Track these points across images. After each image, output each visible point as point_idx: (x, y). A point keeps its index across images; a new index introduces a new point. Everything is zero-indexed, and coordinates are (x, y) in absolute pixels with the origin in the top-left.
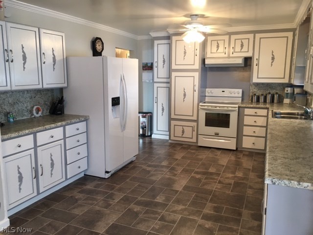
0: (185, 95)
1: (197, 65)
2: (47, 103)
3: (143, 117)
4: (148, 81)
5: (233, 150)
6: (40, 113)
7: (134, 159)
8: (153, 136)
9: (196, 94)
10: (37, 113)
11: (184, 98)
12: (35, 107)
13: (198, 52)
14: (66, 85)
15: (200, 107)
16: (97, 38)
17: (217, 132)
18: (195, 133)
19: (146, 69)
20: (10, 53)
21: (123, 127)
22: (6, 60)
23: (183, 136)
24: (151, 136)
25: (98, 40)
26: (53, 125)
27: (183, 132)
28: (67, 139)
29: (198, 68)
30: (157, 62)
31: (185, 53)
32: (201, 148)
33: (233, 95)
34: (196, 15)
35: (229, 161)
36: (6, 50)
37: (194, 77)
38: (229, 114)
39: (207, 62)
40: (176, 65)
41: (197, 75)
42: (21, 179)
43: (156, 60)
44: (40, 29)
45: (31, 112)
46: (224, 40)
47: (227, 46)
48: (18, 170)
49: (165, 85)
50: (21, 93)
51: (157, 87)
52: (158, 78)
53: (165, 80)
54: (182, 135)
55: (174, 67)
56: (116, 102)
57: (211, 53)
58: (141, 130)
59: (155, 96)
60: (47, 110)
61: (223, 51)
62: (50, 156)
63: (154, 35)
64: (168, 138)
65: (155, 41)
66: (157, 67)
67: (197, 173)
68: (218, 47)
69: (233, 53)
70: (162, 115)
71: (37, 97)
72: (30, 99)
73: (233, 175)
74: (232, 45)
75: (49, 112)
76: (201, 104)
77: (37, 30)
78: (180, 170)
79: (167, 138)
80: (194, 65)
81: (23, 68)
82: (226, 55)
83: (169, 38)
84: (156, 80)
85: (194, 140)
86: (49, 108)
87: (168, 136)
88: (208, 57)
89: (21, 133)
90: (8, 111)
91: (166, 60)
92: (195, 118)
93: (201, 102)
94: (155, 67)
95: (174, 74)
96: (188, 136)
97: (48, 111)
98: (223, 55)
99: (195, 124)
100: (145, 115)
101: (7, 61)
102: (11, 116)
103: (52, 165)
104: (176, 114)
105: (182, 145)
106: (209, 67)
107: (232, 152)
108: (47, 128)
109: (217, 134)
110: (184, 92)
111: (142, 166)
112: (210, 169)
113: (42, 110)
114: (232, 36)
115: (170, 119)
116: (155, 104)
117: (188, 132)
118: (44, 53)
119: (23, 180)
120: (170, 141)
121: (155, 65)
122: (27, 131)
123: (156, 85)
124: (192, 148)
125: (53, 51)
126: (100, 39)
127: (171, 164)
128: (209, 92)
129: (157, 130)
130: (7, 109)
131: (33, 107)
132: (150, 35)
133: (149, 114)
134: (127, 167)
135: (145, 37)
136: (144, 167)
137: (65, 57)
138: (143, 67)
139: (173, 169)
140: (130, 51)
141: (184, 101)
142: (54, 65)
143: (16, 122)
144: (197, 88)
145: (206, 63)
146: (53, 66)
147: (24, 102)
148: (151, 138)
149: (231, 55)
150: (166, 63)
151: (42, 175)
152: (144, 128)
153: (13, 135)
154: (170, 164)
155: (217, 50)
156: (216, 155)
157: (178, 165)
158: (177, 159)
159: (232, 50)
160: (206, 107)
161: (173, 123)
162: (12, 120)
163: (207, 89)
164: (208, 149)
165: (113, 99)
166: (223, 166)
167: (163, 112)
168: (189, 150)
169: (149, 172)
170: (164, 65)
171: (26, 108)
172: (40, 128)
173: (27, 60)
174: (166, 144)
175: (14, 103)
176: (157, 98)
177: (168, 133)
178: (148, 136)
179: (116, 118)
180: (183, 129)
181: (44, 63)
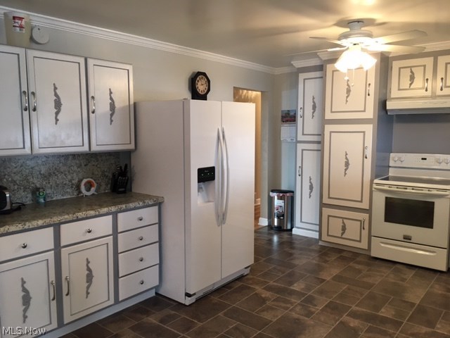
0: (347, 164)
1: (370, 113)
2: (106, 174)
3: (280, 198)
4: (289, 140)
5: (441, 272)
6: (93, 189)
7: (247, 271)
8: (295, 231)
9: (368, 162)
10: (88, 190)
11: (346, 170)
12: (85, 181)
13: (372, 90)
14: (132, 147)
15: (374, 186)
16: (199, 74)
17: (408, 233)
18: (365, 233)
19: (287, 121)
20: (31, 97)
21: (221, 217)
22: (24, 107)
23: (343, 236)
24: (291, 230)
25: (200, 76)
26: (92, 213)
27: (344, 229)
28: (119, 235)
29: (372, 117)
30: (303, 108)
31: (348, 91)
32: (377, 262)
33: (443, 166)
34: (359, 21)
35: (428, 295)
36: (24, 92)
37: (364, 132)
38: (433, 203)
39: (390, 106)
40: (332, 112)
41: (369, 129)
42: (27, 300)
43: (300, 105)
44: (88, 59)
45: (78, 187)
46: (425, 66)
47: (429, 75)
48: (23, 286)
49: (315, 146)
50: (62, 159)
51: (303, 150)
52: (303, 134)
53: (315, 138)
54: (342, 234)
55: (328, 116)
56: (207, 175)
57: (399, 90)
58: (276, 220)
59: (299, 164)
60: (107, 185)
61: (421, 86)
62: (86, 263)
63: (298, 64)
64: (317, 237)
65: (300, 75)
66: (303, 117)
67: (354, 315)
68: (412, 78)
69: (442, 89)
70: (310, 196)
71: (90, 164)
72: (78, 167)
73: (429, 330)
74: (441, 74)
75: (111, 188)
76: (376, 181)
77: (82, 61)
78: (322, 302)
79: (315, 235)
80: (364, 111)
81: (55, 120)
82: (429, 93)
83: (321, 68)
84: (300, 138)
85: (364, 245)
86: (110, 181)
87: (318, 233)
88: (392, 96)
89: (28, 225)
90: (38, 186)
91: (317, 105)
92: (365, 205)
93: (377, 177)
94: (299, 116)
95: (328, 128)
96: (353, 237)
97: (109, 186)
98: (423, 93)
99: (366, 216)
100: (281, 195)
101: (26, 110)
102: (41, 194)
103: (90, 277)
104: (331, 196)
105: (340, 251)
106: (397, 115)
107: (437, 275)
108: (80, 217)
109: (407, 238)
110: (346, 158)
111: (257, 287)
112: (383, 310)
113: (95, 185)
114: (439, 58)
115: (322, 205)
116: (299, 178)
117: (353, 230)
118: (93, 97)
119: (32, 302)
120: (320, 243)
121: (300, 113)
122: (40, 222)
123: (300, 147)
124: (358, 259)
125: (111, 93)
126: (204, 74)
127: (310, 290)
128: (396, 159)
129: (301, 221)
130: (37, 182)
131: (82, 180)
132: (292, 65)
133: (288, 194)
134: (230, 288)
135: (286, 70)
136: (259, 289)
137: (132, 102)
138: (283, 117)
139: (310, 300)
140: (261, 92)
141: (345, 174)
142: (112, 115)
143: (47, 204)
144: (369, 152)
145: (388, 108)
146: (109, 116)
147: (67, 173)
148: (291, 234)
149: (439, 92)
150: (317, 109)
151: (67, 295)
152: (280, 216)
153: (13, 228)
154: (308, 288)
155: (411, 84)
156: (403, 280)
157: (321, 292)
158: (323, 281)
159: (439, 84)
160: (386, 188)
161: (326, 211)
162: (42, 200)
163: (391, 154)
164: (390, 265)
165: (201, 171)
166: (412, 305)
167: (310, 193)
168: (351, 264)
169: (264, 300)
170: (313, 113)
171: (70, 181)
172: (66, 217)
173: (62, 108)
174: (313, 247)
175: (50, 175)
176: (301, 167)
177: (317, 228)
178: (287, 230)
179: (209, 202)
180: (343, 223)
181: (93, 112)
